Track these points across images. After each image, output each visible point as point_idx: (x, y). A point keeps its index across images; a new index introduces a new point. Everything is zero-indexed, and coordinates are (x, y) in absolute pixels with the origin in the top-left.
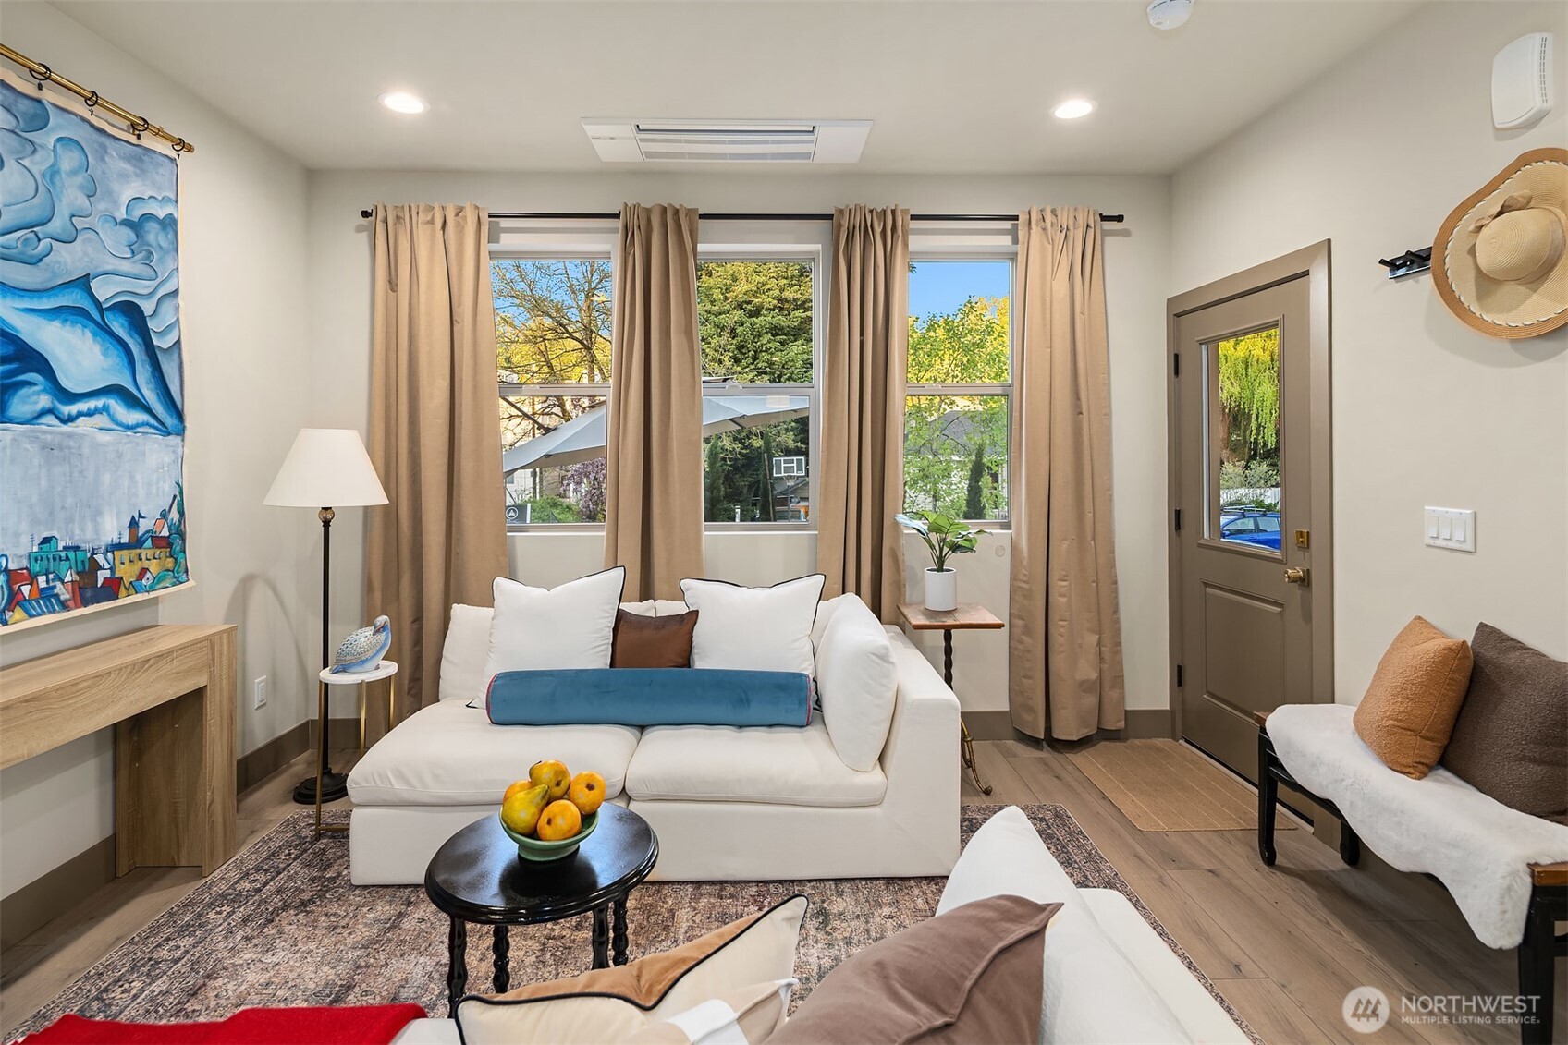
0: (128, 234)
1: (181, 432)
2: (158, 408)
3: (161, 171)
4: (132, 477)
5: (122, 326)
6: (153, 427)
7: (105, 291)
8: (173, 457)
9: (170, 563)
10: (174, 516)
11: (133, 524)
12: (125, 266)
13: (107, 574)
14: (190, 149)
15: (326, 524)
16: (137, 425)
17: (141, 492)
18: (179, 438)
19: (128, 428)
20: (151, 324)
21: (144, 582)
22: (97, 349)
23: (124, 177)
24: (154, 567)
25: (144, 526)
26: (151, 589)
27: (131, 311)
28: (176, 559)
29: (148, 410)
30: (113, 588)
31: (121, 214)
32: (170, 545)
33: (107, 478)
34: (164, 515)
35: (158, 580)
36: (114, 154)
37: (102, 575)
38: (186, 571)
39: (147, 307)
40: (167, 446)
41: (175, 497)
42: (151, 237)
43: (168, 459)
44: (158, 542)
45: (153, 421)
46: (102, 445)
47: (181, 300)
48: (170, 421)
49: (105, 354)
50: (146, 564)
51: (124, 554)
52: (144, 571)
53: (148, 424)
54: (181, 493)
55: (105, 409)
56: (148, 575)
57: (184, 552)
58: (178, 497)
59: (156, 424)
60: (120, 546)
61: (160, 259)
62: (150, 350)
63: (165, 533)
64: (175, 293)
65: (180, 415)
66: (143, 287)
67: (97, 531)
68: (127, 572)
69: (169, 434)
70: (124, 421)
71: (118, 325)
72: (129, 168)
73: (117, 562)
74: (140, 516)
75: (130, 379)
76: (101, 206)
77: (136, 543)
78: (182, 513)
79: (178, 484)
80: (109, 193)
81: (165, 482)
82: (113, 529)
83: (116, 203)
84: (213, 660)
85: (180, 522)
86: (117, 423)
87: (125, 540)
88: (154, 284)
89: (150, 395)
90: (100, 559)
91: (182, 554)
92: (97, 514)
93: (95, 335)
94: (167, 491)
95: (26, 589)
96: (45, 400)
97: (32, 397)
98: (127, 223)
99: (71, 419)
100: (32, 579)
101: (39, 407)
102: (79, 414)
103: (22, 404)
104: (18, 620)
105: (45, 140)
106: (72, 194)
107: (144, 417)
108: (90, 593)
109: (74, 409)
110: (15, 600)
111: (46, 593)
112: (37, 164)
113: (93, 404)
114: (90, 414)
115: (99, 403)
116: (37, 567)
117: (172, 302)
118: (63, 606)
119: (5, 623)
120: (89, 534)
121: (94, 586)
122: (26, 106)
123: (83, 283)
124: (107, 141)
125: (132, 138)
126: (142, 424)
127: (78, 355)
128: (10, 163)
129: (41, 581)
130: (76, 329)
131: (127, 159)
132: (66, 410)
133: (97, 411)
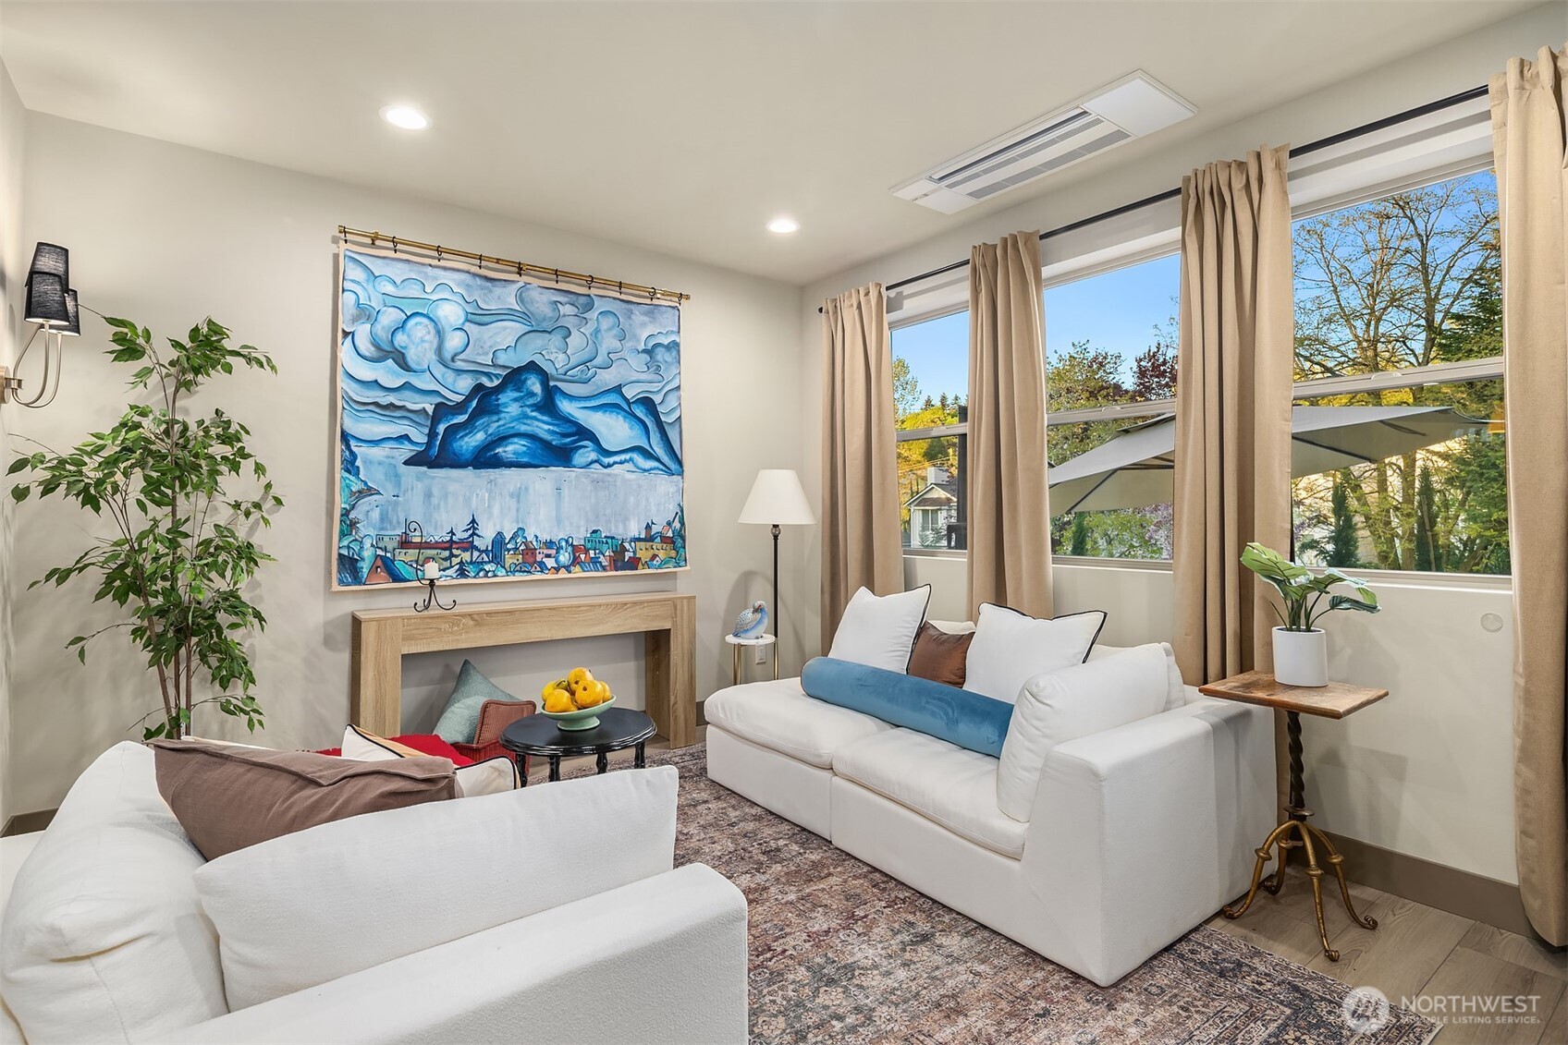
0: (646, 357)
1: (681, 474)
2: (665, 459)
3: (665, 316)
4: (647, 500)
5: (642, 411)
6: (662, 470)
7: (630, 392)
8: (676, 489)
9: (673, 553)
10: (677, 525)
11: (648, 527)
12: (644, 377)
13: (632, 555)
14: (688, 297)
15: (776, 538)
16: (651, 469)
17: (654, 509)
18: (680, 477)
19: (645, 471)
20: (660, 409)
21: (655, 562)
22: (626, 425)
23: (643, 325)
24: (662, 554)
25: (655, 529)
26: (659, 567)
27: (648, 403)
28: (678, 552)
29: (658, 460)
30: (634, 563)
31: (642, 347)
32: (674, 543)
33: (632, 499)
34: (669, 524)
35: (663, 563)
36: (637, 313)
37: (628, 555)
38: (686, 560)
39: (657, 399)
40: (671, 482)
41: (677, 513)
42: (659, 357)
43: (672, 490)
44: (664, 539)
45: (661, 467)
46: (629, 480)
47: (682, 393)
48: (673, 466)
49: (631, 428)
50: (657, 552)
51: (642, 545)
52: (654, 556)
53: (658, 469)
54: (682, 511)
55: (631, 459)
56: (658, 558)
57: (684, 548)
58: (680, 513)
59: (664, 468)
60: (639, 540)
61: (665, 369)
62: (660, 426)
63: (670, 534)
64: (678, 388)
65: (680, 463)
66: (654, 387)
67: (625, 528)
68: (644, 555)
69: (673, 474)
70: (643, 467)
72: (645, 319)
73: (638, 549)
74: (653, 523)
75: (646, 442)
76: (629, 344)
77: (650, 539)
78: (683, 524)
79: (679, 505)
80: (635, 336)
81: (670, 504)
82: (635, 529)
83: (639, 341)
84: (676, 614)
85: (681, 529)
86: (638, 468)
87: (643, 536)
88: (661, 384)
89: (659, 450)
90: (627, 545)
91: (682, 549)
92: (625, 520)
93: (625, 418)
94: (672, 509)
95: (583, 556)
96: (593, 456)
97: (586, 454)
98: (645, 351)
99: (609, 466)
100: (586, 551)
101: (590, 459)
102: (615, 463)
103: (580, 458)
104: (577, 572)
105: (593, 315)
106: (609, 342)
107: (656, 464)
108: (619, 564)
109: (611, 460)
110: (576, 561)
111: (595, 561)
112: (588, 329)
113: (623, 457)
114: (621, 463)
115: (627, 456)
116: (589, 545)
117: (676, 394)
118: (604, 569)
119: (570, 572)
120: (621, 530)
121: (622, 560)
122: (582, 300)
123: (618, 389)
124: (632, 307)
125: (648, 301)
126: (654, 469)
127: (614, 430)
128: (574, 332)
129: (592, 552)
130: (614, 415)
131: (646, 314)
132: (606, 460)
133: (626, 461)
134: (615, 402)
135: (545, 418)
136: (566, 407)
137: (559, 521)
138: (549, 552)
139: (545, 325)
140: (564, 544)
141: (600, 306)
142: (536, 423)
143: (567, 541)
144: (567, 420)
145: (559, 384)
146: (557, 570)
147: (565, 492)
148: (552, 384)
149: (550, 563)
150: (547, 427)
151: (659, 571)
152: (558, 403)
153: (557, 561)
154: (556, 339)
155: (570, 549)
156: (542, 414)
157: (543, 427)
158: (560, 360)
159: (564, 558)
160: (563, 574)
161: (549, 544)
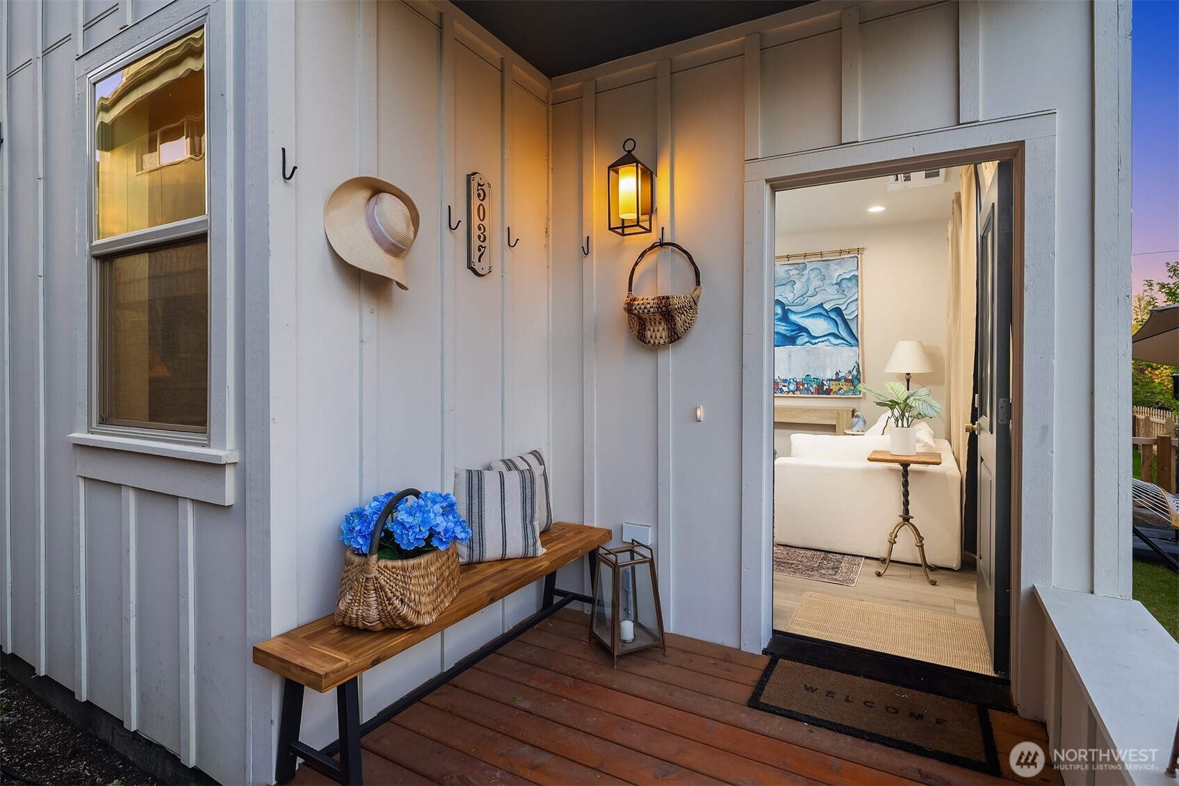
0: (837, 286)
1: (858, 346)
2: (848, 338)
3: (849, 262)
4: (837, 360)
6: (845, 344)
7: (828, 306)
8: (854, 354)
9: (852, 388)
10: (855, 373)
11: (837, 374)
12: (835, 297)
13: (828, 387)
14: (863, 249)
16: (839, 344)
17: (841, 364)
19: (836, 345)
20: (845, 312)
21: (840, 392)
22: (826, 323)
23: (836, 270)
24: (845, 388)
25: (841, 375)
26: (843, 394)
27: (838, 311)
28: (855, 387)
29: (843, 339)
30: (829, 392)
31: (834, 282)
32: (853, 382)
33: (828, 360)
34: (850, 372)
35: (845, 392)
36: (832, 265)
37: (825, 388)
38: (859, 391)
39: (843, 307)
40: (851, 350)
41: (855, 366)
42: (844, 285)
43: (852, 354)
44: (847, 380)
45: (845, 342)
46: (827, 350)
47: (859, 302)
48: (853, 342)
49: (828, 324)
50: (842, 387)
51: (834, 383)
52: (840, 389)
53: (843, 343)
54: (858, 365)
55: (828, 340)
56: (842, 390)
57: (860, 385)
58: (857, 367)
59: (847, 343)
60: (832, 380)
61: (848, 291)
62: (845, 321)
63: (851, 377)
64: (856, 300)
65: (857, 340)
66: (841, 301)
67: (824, 374)
68: (834, 387)
69: (853, 346)
70: (834, 343)
71: (833, 315)
72: (837, 267)
73: (831, 385)
74: (840, 372)
75: (837, 330)
76: (828, 282)
77: (838, 380)
78: (858, 372)
79: (856, 362)
80: (831, 277)
81: (850, 362)
82: (830, 374)
83: (833, 279)
84: (839, 418)
85: (857, 375)
86: (832, 344)
87: (834, 378)
88: (845, 300)
89: (844, 334)
90: (825, 382)
91: (858, 386)
92: (824, 370)
93: (825, 319)
94: (851, 366)
95: (801, 387)
96: (807, 339)
97: (804, 338)
98: (836, 284)
99: (816, 343)
100: (803, 385)
101: (805, 341)
102: (819, 342)
103: (799, 341)
104: (798, 394)
105: (807, 271)
106: (816, 283)
107: (843, 341)
108: (820, 392)
109: (817, 341)
110: (798, 389)
111: (807, 389)
112: (803, 280)
113: (823, 339)
114: (823, 342)
115: (826, 338)
116: (804, 382)
117: (855, 303)
118: (812, 393)
119: (794, 394)
120: (822, 376)
121: (822, 390)
122: (801, 266)
123: (821, 306)
124: (828, 262)
125: (839, 257)
126: (841, 344)
127: (819, 326)
128: (798, 282)
129: (806, 386)
130: (818, 319)
131: (837, 264)
132: (814, 341)
133: (825, 341)
134: (820, 311)
135: (783, 324)
136: (793, 317)
137: (790, 370)
138: (785, 384)
139: (784, 282)
140: (792, 381)
141: (810, 266)
142: (779, 327)
143: (793, 380)
144: (794, 324)
145: (790, 308)
146: (788, 392)
147: (793, 357)
148: (786, 308)
149: (785, 389)
150: (784, 328)
151: (843, 396)
152: (790, 316)
153: (788, 389)
154: (789, 287)
155: (795, 383)
156: (782, 322)
157: (782, 328)
158: (790, 297)
159: (792, 387)
160: (791, 394)
161: (785, 381)
